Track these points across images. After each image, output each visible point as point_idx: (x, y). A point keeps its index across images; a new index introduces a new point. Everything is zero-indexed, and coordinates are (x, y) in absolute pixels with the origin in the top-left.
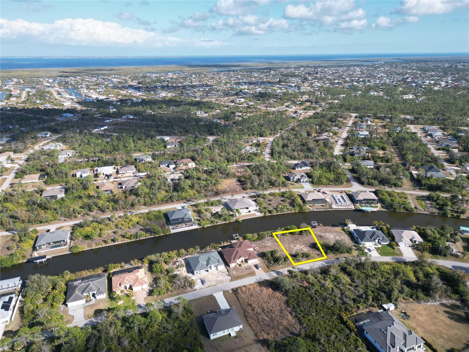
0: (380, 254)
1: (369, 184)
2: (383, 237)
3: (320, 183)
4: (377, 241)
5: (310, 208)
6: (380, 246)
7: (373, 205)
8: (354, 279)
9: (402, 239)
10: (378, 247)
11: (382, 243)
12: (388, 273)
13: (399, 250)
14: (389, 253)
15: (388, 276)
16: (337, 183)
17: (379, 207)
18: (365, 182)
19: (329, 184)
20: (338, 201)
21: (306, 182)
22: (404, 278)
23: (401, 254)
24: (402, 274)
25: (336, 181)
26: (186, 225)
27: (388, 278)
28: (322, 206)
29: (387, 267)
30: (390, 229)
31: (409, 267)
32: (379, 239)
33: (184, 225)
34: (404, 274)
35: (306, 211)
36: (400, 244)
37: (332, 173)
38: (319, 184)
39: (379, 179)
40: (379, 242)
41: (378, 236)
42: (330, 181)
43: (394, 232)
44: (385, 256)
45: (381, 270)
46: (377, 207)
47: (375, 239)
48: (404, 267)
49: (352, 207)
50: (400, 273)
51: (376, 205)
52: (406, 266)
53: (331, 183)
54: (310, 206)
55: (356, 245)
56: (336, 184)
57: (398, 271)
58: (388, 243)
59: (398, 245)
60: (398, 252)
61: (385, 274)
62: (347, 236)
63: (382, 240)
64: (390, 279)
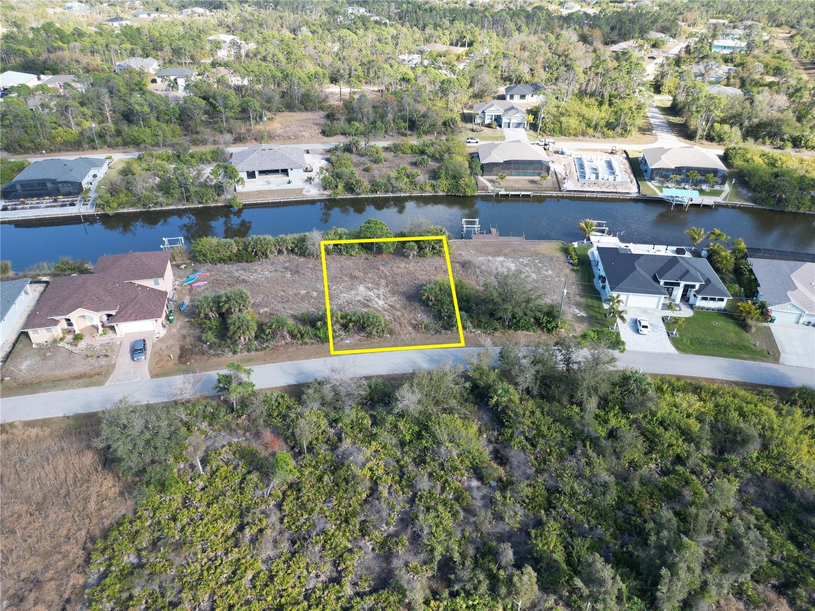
0: (676, 342)
1: (710, 138)
2: (708, 281)
3: (557, 129)
4: (678, 292)
5: (489, 185)
6: (686, 313)
7: (704, 187)
8: (507, 443)
9: (789, 293)
10: (676, 314)
11: (700, 303)
12: (687, 435)
13: (768, 335)
14: (719, 344)
15: (682, 447)
16: (611, 133)
17: (723, 195)
18: (700, 132)
19: (584, 134)
20: (588, 171)
21: (518, 125)
22: (763, 466)
23: (771, 353)
24: (754, 450)
25: (610, 126)
26: (55, 201)
27: (679, 460)
28: (532, 182)
29: (691, 403)
30: (745, 257)
31: (798, 412)
32: (687, 288)
33: (47, 200)
34: (765, 447)
35: (469, 193)
36: (775, 311)
37: (605, 107)
38: (552, 133)
39: (746, 123)
40: (685, 298)
41: (685, 275)
42: (589, 126)
43: (760, 267)
44: (697, 354)
45: (653, 414)
46: (718, 193)
47: (670, 286)
48: (773, 413)
49: (632, 189)
50: (745, 441)
51: (717, 188)
52: (786, 408)
53: (591, 131)
54: (491, 181)
55: (590, 301)
56: (604, 135)
57: (738, 431)
58: (722, 305)
59: (764, 314)
60: (760, 344)
61: (669, 436)
62: (567, 270)
63: (698, 292)
64: (691, 462)
